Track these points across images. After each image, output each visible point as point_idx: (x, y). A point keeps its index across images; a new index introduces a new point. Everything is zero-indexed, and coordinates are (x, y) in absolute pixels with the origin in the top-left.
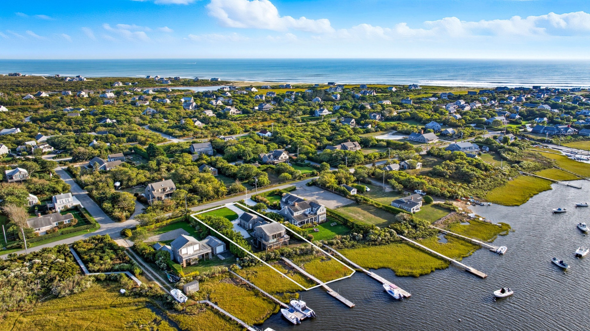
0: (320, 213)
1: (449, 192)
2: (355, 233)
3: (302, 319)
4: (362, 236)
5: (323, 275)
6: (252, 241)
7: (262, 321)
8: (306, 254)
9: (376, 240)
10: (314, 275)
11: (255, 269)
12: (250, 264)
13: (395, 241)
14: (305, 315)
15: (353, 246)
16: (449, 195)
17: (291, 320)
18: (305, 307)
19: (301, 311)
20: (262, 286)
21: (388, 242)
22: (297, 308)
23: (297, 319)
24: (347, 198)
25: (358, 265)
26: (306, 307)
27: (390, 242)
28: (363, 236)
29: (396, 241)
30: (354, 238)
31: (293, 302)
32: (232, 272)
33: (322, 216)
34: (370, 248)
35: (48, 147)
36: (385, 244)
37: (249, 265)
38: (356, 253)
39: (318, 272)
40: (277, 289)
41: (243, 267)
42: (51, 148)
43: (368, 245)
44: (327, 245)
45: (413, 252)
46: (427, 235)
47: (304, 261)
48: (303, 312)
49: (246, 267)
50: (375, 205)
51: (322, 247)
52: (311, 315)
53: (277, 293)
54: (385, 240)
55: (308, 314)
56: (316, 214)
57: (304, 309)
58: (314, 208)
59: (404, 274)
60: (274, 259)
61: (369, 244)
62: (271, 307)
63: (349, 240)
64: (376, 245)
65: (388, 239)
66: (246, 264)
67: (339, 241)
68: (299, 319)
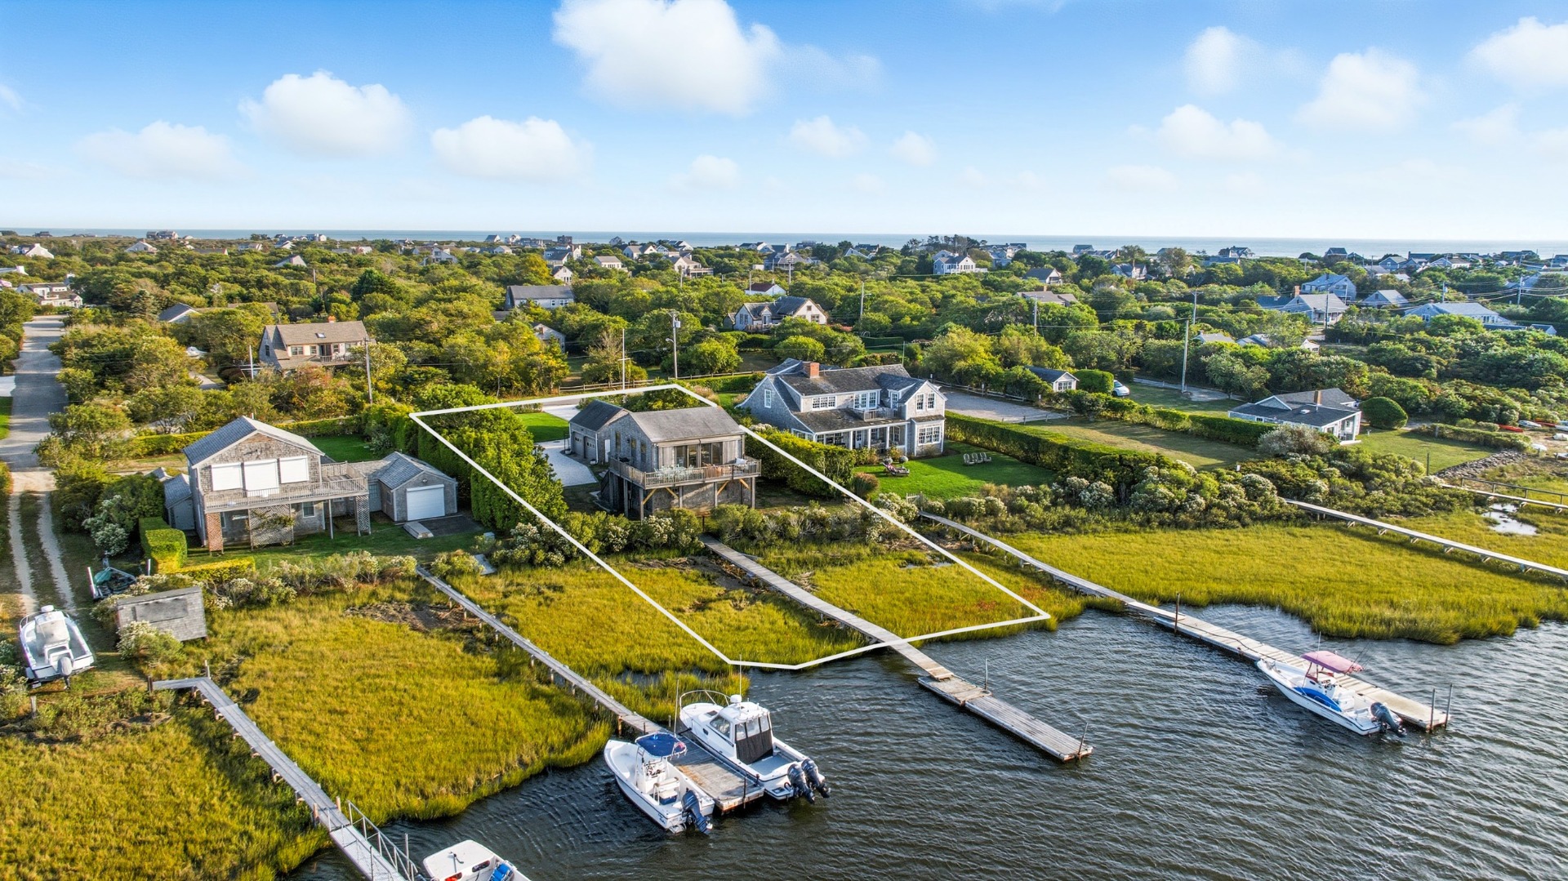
0: (920, 413)
1: (1469, 399)
2: (1074, 479)
3: (728, 804)
4: (1110, 488)
5: (907, 613)
6: (594, 494)
7: (456, 802)
8: (835, 538)
9: (1181, 508)
10: (854, 612)
11: (557, 577)
12: (541, 555)
13: (1275, 518)
14: (757, 782)
15: (1065, 526)
16: (1466, 405)
17: (652, 807)
18: (764, 737)
19: (734, 758)
20: (554, 640)
21: (1239, 518)
22: (714, 741)
23: (690, 798)
24: (1038, 407)
25: (1099, 583)
26: (775, 740)
27: (1248, 520)
28: (1117, 492)
29: (1278, 518)
30: (1072, 498)
31: (695, 714)
32: (435, 582)
33: (926, 426)
34: (1157, 536)
35: (62, 295)
36: (1223, 526)
37: (531, 562)
38: (1085, 548)
39: (879, 601)
40: (634, 657)
41: (498, 566)
42: (72, 298)
43: (1141, 525)
44: (945, 515)
45: (1377, 554)
46: (1426, 505)
47: (817, 564)
48: (748, 768)
49: (517, 565)
50: (1160, 423)
51: (917, 522)
52: (795, 782)
53: (628, 670)
54: (1225, 509)
55: (776, 778)
56: (899, 415)
57: (756, 749)
58: (891, 392)
59: (1366, 627)
60: (666, 546)
61: (1149, 521)
62: (557, 729)
63: (1046, 502)
64: (1181, 526)
65: (1240, 507)
66: (520, 553)
67: (1001, 504)
68: (705, 806)
